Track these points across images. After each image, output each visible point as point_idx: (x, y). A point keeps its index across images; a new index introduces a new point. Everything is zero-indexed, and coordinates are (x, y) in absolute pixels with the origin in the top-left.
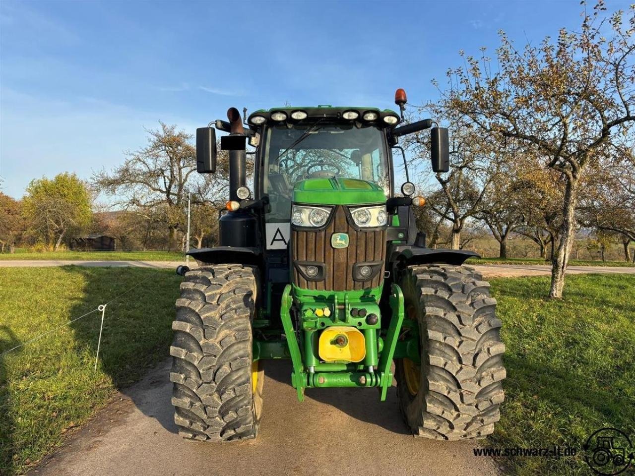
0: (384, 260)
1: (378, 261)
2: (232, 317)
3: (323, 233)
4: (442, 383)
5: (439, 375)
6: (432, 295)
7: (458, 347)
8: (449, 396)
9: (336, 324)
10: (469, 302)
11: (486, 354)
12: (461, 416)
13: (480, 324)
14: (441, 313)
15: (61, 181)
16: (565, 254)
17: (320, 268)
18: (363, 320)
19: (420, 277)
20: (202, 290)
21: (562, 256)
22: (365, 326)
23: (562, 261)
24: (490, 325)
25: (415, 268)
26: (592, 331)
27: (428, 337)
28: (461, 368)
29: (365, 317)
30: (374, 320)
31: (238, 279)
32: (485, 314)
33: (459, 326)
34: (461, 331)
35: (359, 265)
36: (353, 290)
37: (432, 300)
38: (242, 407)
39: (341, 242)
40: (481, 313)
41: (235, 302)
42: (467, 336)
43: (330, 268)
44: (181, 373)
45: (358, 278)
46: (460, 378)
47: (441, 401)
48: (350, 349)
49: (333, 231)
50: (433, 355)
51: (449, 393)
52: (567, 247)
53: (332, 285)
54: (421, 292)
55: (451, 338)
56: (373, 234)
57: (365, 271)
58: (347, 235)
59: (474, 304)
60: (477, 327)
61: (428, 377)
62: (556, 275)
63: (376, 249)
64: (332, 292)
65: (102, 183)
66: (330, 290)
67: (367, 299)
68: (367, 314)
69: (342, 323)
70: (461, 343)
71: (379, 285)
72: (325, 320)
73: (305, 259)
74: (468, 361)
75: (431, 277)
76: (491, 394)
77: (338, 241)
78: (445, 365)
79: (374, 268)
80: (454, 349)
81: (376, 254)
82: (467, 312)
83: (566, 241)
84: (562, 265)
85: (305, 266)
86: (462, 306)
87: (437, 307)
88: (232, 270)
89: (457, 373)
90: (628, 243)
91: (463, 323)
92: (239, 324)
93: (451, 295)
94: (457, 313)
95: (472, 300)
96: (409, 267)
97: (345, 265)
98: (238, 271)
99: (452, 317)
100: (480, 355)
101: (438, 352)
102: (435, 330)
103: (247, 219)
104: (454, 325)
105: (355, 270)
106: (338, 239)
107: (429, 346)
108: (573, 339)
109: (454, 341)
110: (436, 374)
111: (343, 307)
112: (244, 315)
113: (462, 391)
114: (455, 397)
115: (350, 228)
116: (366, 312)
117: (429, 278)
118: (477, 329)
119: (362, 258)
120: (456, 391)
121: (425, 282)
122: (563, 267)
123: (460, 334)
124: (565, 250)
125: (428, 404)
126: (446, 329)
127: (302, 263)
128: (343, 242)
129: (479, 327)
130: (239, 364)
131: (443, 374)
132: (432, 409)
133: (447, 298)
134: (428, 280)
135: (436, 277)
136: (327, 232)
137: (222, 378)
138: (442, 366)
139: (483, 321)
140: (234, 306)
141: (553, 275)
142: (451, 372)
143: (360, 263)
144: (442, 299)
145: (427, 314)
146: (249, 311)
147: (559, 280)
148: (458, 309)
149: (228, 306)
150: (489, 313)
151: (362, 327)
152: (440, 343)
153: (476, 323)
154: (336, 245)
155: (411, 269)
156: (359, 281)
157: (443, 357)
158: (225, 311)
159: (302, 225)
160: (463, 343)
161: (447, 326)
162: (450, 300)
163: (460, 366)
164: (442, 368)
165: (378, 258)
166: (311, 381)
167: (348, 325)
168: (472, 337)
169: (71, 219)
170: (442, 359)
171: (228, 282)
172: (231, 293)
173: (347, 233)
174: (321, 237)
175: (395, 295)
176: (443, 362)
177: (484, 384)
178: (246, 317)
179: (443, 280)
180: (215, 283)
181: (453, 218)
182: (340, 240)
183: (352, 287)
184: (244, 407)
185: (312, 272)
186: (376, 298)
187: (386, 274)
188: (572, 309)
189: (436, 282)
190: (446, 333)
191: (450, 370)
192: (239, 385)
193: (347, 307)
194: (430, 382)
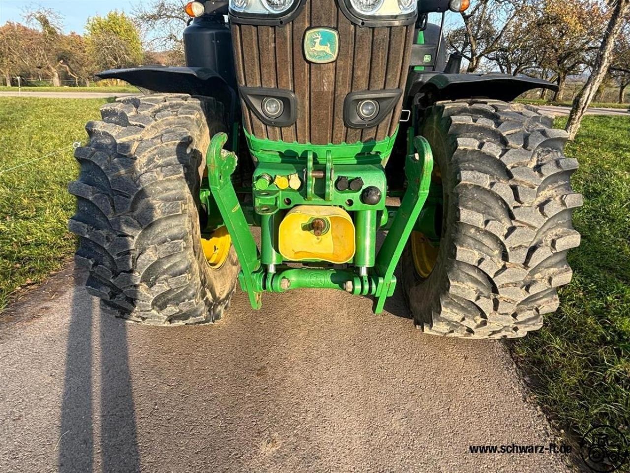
0: (404, 87)
1: (391, 91)
2: (155, 179)
3: (288, 29)
4: (470, 284)
5: (468, 274)
6: (474, 151)
7: (506, 236)
8: (477, 303)
9: (310, 202)
10: (534, 164)
11: (548, 249)
12: (488, 324)
13: (547, 201)
14: (485, 181)
15: (113, 18)
16: (590, 94)
17: (286, 102)
18: (356, 196)
19: (456, 120)
20: (114, 134)
21: (586, 96)
22: (358, 205)
23: (584, 102)
24: (563, 204)
25: (448, 105)
26: (614, 180)
27: (459, 219)
28: (504, 268)
29: (360, 192)
30: (375, 198)
31: (171, 118)
32: (557, 185)
33: (512, 203)
34: (515, 212)
35: (357, 97)
36: (343, 143)
37: (473, 160)
38: (184, 301)
39: (322, 48)
40: (551, 184)
41: (162, 154)
42: (523, 220)
43: (303, 103)
44: (89, 258)
45: (354, 122)
46: (499, 281)
47: (463, 307)
48: (333, 238)
49: (307, 25)
50: (462, 246)
51: (478, 298)
52: (594, 86)
53: (307, 134)
54: (457, 145)
55: (496, 223)
56: (387, 31)
57: (366, 111)
58: (335, 33)
59: (543, 167)
60: (541, 207)
61: (449, 275)
62: (574, 117)
63: (391, 64)
64: (308, 146)
65: (142, 18)
66: (304, 143)
67: (367, 159)
68: (364, 187)
69: (321, 200)
70: (511, 230)
71: (389, 135)
72: (291, 196)
73: (259, 85)
74: (517, 258)
75: (475, 121)
76: (539, 302)
77: (318, 47)
78: (480, 262)
79: (384, 104)
80: (497, 239)
81: (389, 77)
82: (529, 181)
83: (596, 79)
84: (584, 105)
85: (261, 97)
86: (523, 171)
87: (480, 171)
88: (167, 103)
89: (497, 274)
90: (625, 86)
91: (521, 198)
92: (167, 190)
93: (505, 151)
94: (511, 182)
95: (538, 161)
96: (439, 103)
97: (331, 97)
98: (177, 104)
99: (503, 190)
100: (539, 251)
101: (471, 241)
102: (472, 208)
103: (217, 31)
104: (505, 203)
105: (350, 105)
106: (318, 41)
107: (457, 231)
108: (593, 189)
109: (499, 228)
110: (463, 272)
111: (322, 174)
112: (173, 177)
113: (498, 297)
114: (486, 305)
115: (342, 18)
116: (362, 184)
117: (471, 122)
118: (542, 210)
119: (363, 83)
120: (488, 297)
121: (464, 129)
122: (583, 109)
123: (511, 217)
124: (591, 89)
125: (443, 309)
126: (490, 207)
127: (255, 92)
128: (328, 50)
129: (546, 207)
130: (170, 250)
131: (474, 274)
132: (448, 315)
133: (498, 157)
134: (468, 125)
135: (482, 122)
136: (295, 26)
137: (147, 267)
138: (475, 263)
139: (552, 196)
140: (160, 162)
141: (571, 116)
142: (488, 273)
143: (358, 93)
144: (490, 157)
145: (462, 182)
146: (182, 170)
147: (575, 122)
148: (515, 176)
149: (151, 160)
150: (562, 183)
151: (353, 208)
152: (478, 229)
153: (541, 199)
154: (314, 56)
155: (442, 107)
156: (355, 127)
157: (479, 250)
158: (145, 169)
159: (249, 11)
160: (516, 231)
161: (493, 203)
162: (504, 159)
163: (502, 263)
164: (474, 266)
165: (393, 84)
166: (269, 284)
167: (329, 203)
168: (531, 223)
169: (126, 56)
170: (476, 253)
171: (153, 123)
172: (155, 141)
173: (336, 29)
174: (285, 39)
175: (417, 156)
176: (478, 258)
177: (533, 290)
178: (179, 179)
179: (493, 127)
180: (135, 123)
181: (470, 57)
182: (321, 43)
183: (343, 138)
184: (187, 301)
185: (273, 108)
186: (382, 156)
187: (404, 115)
188: (585, 152)
189: (482, 129)
190: (489, 215)
191: (487, 270)
192: (174, 275)
193: (328, 175)
194: (452, 283)
